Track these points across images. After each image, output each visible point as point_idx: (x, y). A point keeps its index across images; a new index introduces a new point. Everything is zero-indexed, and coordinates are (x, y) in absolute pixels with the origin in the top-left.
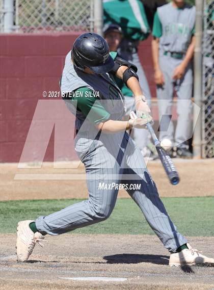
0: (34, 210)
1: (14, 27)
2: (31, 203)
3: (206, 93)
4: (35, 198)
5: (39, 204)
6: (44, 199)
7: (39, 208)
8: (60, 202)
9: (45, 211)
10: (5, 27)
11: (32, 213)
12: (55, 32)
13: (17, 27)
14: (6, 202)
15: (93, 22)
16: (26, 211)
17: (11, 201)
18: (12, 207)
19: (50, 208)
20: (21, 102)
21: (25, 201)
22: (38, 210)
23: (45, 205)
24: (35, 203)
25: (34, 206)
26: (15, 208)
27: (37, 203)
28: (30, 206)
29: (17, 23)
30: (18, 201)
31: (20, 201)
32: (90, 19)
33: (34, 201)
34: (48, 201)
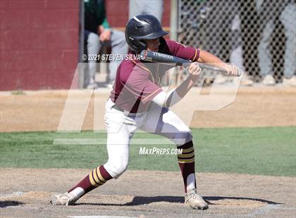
0: (27, 143)
2: (23, 135)
3: (182, 25)
4: (27, 130)
5: (31, 137)
6: (34, 130)
7: (32, 140)
8: (51, 134)
9: (39, 144)
11: (27, 146)
16: (21, 144)
17: (4, 133)
18: (6, 140)
19: (43, 140)
21: (17, 133)
22: (32, 143)
23: (37, 138)
24: (27, 135)
25: (27, 138)
26: (10, 140)
27: (29, 135)
28: (23, 138)
30: (10, 133)
31: (13, 133)
33: (26, 133)
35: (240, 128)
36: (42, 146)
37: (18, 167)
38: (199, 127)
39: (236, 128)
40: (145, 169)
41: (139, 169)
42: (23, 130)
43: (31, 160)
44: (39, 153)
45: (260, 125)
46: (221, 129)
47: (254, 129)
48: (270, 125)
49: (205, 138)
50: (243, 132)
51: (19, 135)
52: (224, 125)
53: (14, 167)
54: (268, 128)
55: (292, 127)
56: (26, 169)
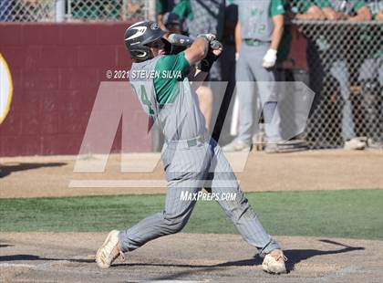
0: (92, 207)
1: (67, 16)
2: (89, 199)
4: (93, 194)
5: (97, 201)
6: (101, 194)
7: (97, 205)
8: (119, 198)
9: (105, 208)
10: (58, 16)
11: (91, 210)
12: (108, 20)
13: (69, 15)
14: (63, 198)
15: (148, 11)
17: (69, 197)
18: (70, 204)
19: (109, 204)
20: (74, 93)
21: (82, 197)
22: (96, 207)
23: (103, 202)
24: (93, 199)
25: (92, 202)
26: (74, 204)
27: (96, 199)
28: (89, 202)
29: (69, 11)
30: (74, 197)
31: (77, 197)
32: (144, 8)
33: (92, 197)
34: (107, 197)
35: (322, 191)
36: (107, 210)
37: (79, 231)
38: (279, 190)
39: (319, 191)
40: (216, 233)
41: (209, 232)
42: (89, 194)
43: (94, 225)
44: (103, 217)
45: (343, 188)
46: (301, 192)
47: (336, 191)
48: (355, 188)
49: (284, 201)
50: (326, 194)
51: (84, 199)
52: (305, 188)
53: (75, 231)
54: (353, 191)
55: (378, 189)
56: (89, 233)
